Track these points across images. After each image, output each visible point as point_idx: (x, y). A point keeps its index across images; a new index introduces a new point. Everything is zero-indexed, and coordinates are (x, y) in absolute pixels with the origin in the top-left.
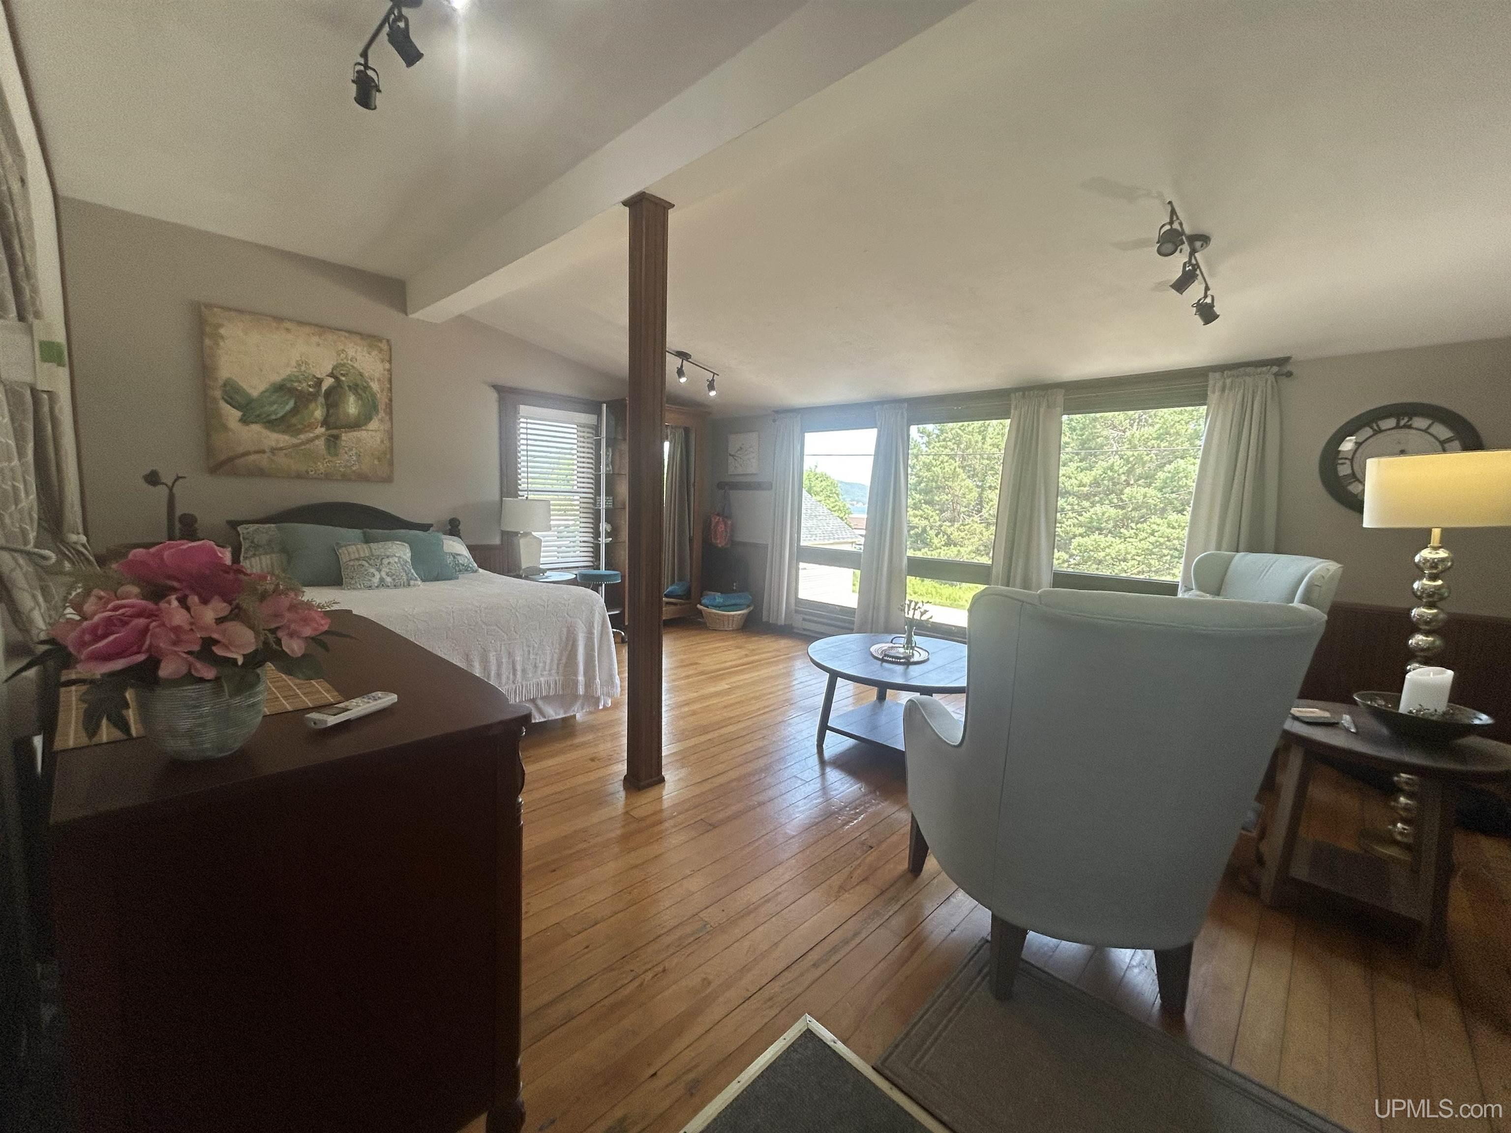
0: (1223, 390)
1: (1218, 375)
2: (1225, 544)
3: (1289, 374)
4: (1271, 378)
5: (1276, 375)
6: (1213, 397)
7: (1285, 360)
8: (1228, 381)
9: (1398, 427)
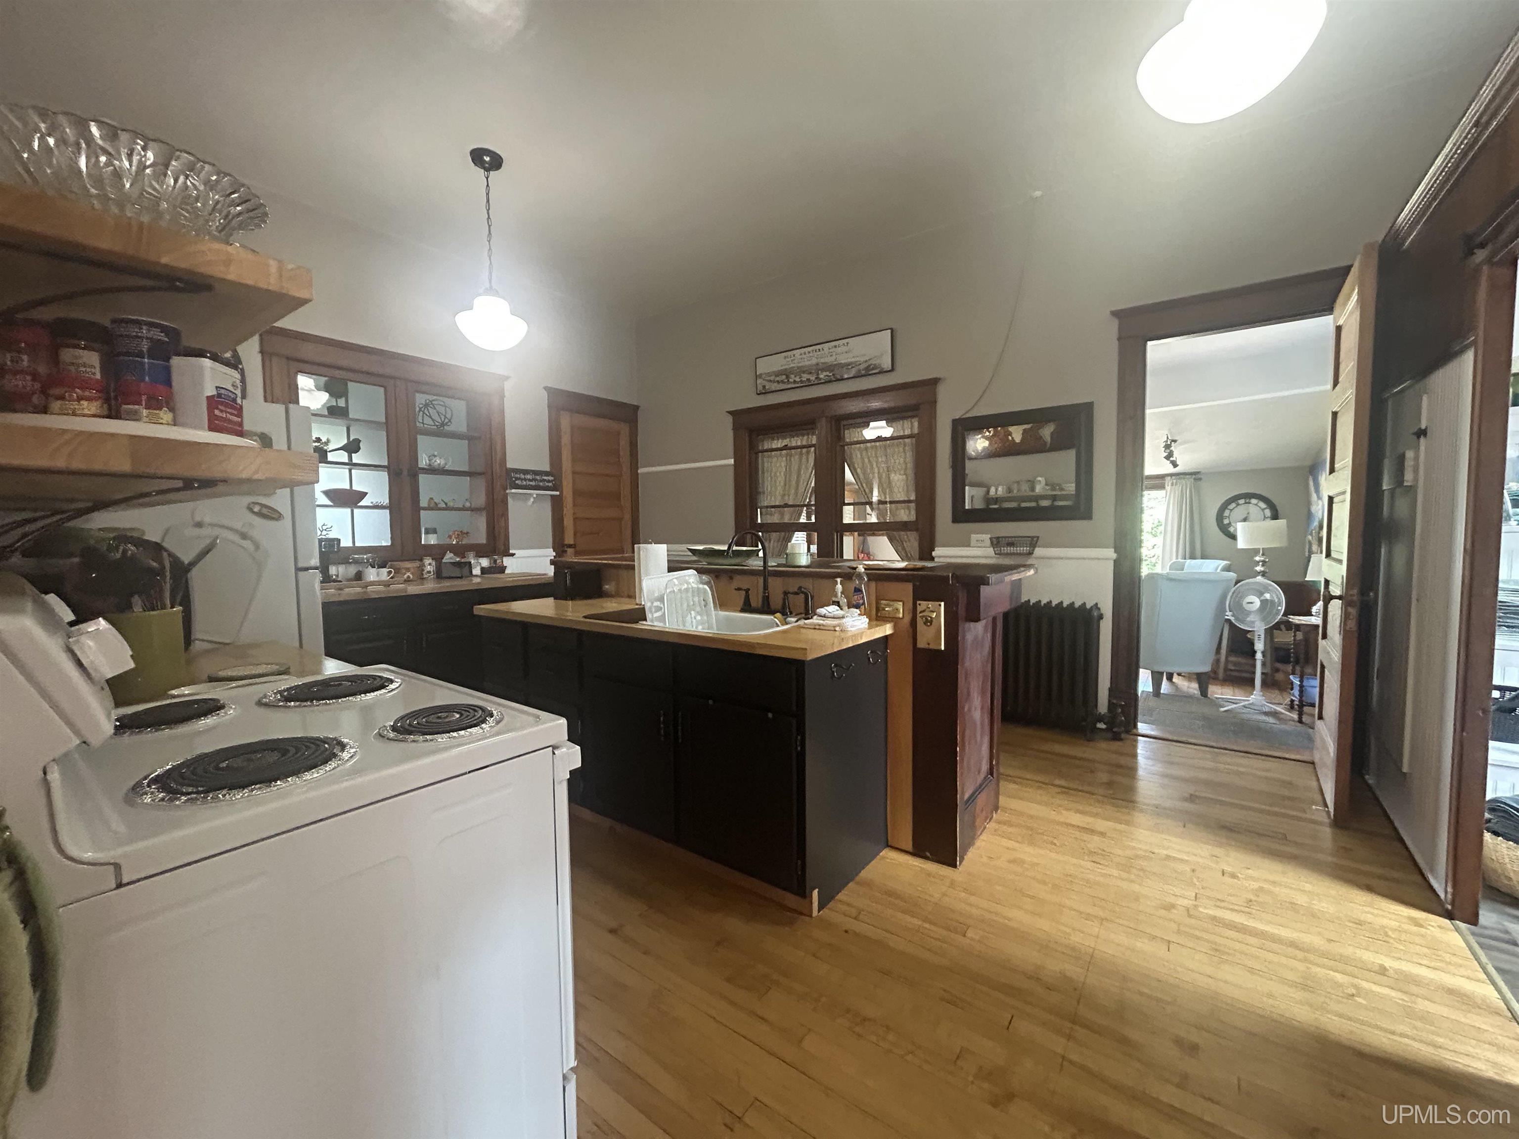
0: (1172, 484)
1: (1169, 478)
2: (1180, 557)
3: (1200, 479)
4: (1192, 480)
5: (1195, 479)
6: (1168, 488)
7: (1198, 473)
8: (1175, 481)
9: (1246, 503)
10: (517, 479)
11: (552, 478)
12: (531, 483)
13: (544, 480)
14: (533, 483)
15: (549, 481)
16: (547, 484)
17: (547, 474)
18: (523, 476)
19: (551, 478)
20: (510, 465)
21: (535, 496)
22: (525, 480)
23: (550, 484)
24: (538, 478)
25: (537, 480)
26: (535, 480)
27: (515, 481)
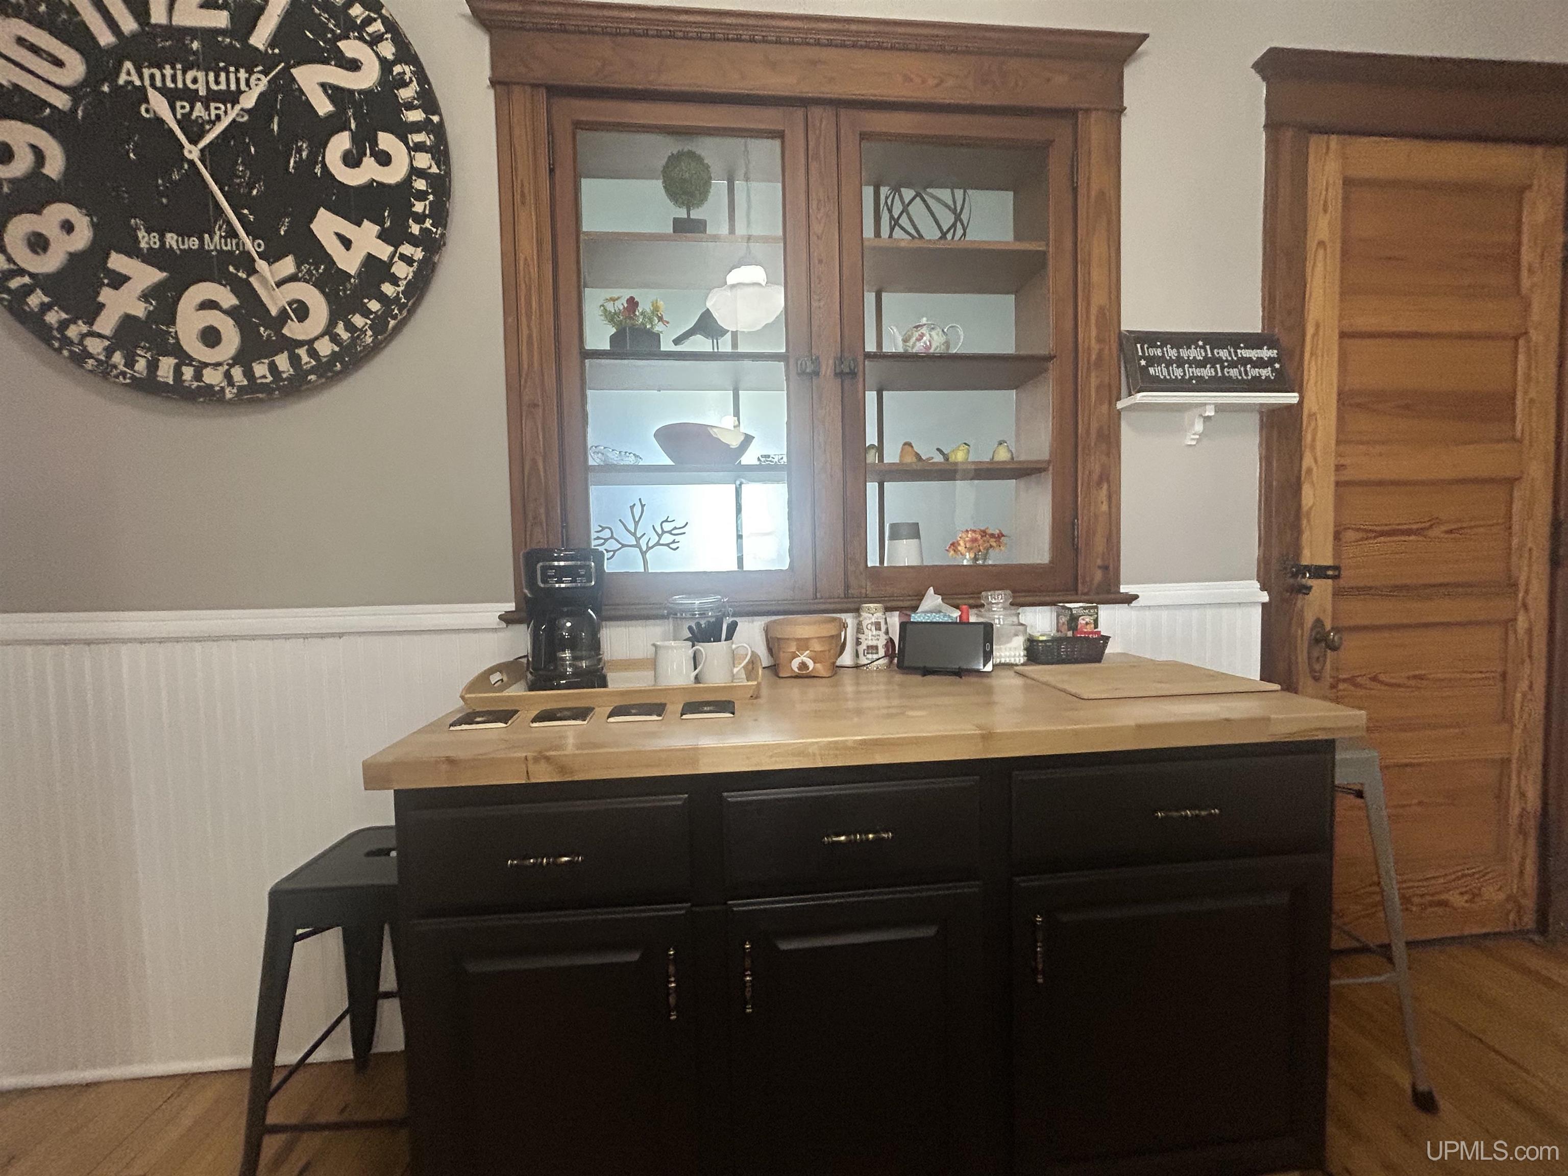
10: (1152, 361)
11: (1273, 353)
12: (1198, 372)
13: (1245, 361)
14: (1207, 372)
15: (1260, 363)
16: (1255, 372)
17: (1253, 341)
18: (1172, 353)
19: (1266, 353)
20: (1130, 322)
21: (1210, 412)
22: (1180, 362)
23: (1265, 373)
24: (1223, 354)
25: (1220, 360)
26: (1214, 361)
27: (1145, 368)
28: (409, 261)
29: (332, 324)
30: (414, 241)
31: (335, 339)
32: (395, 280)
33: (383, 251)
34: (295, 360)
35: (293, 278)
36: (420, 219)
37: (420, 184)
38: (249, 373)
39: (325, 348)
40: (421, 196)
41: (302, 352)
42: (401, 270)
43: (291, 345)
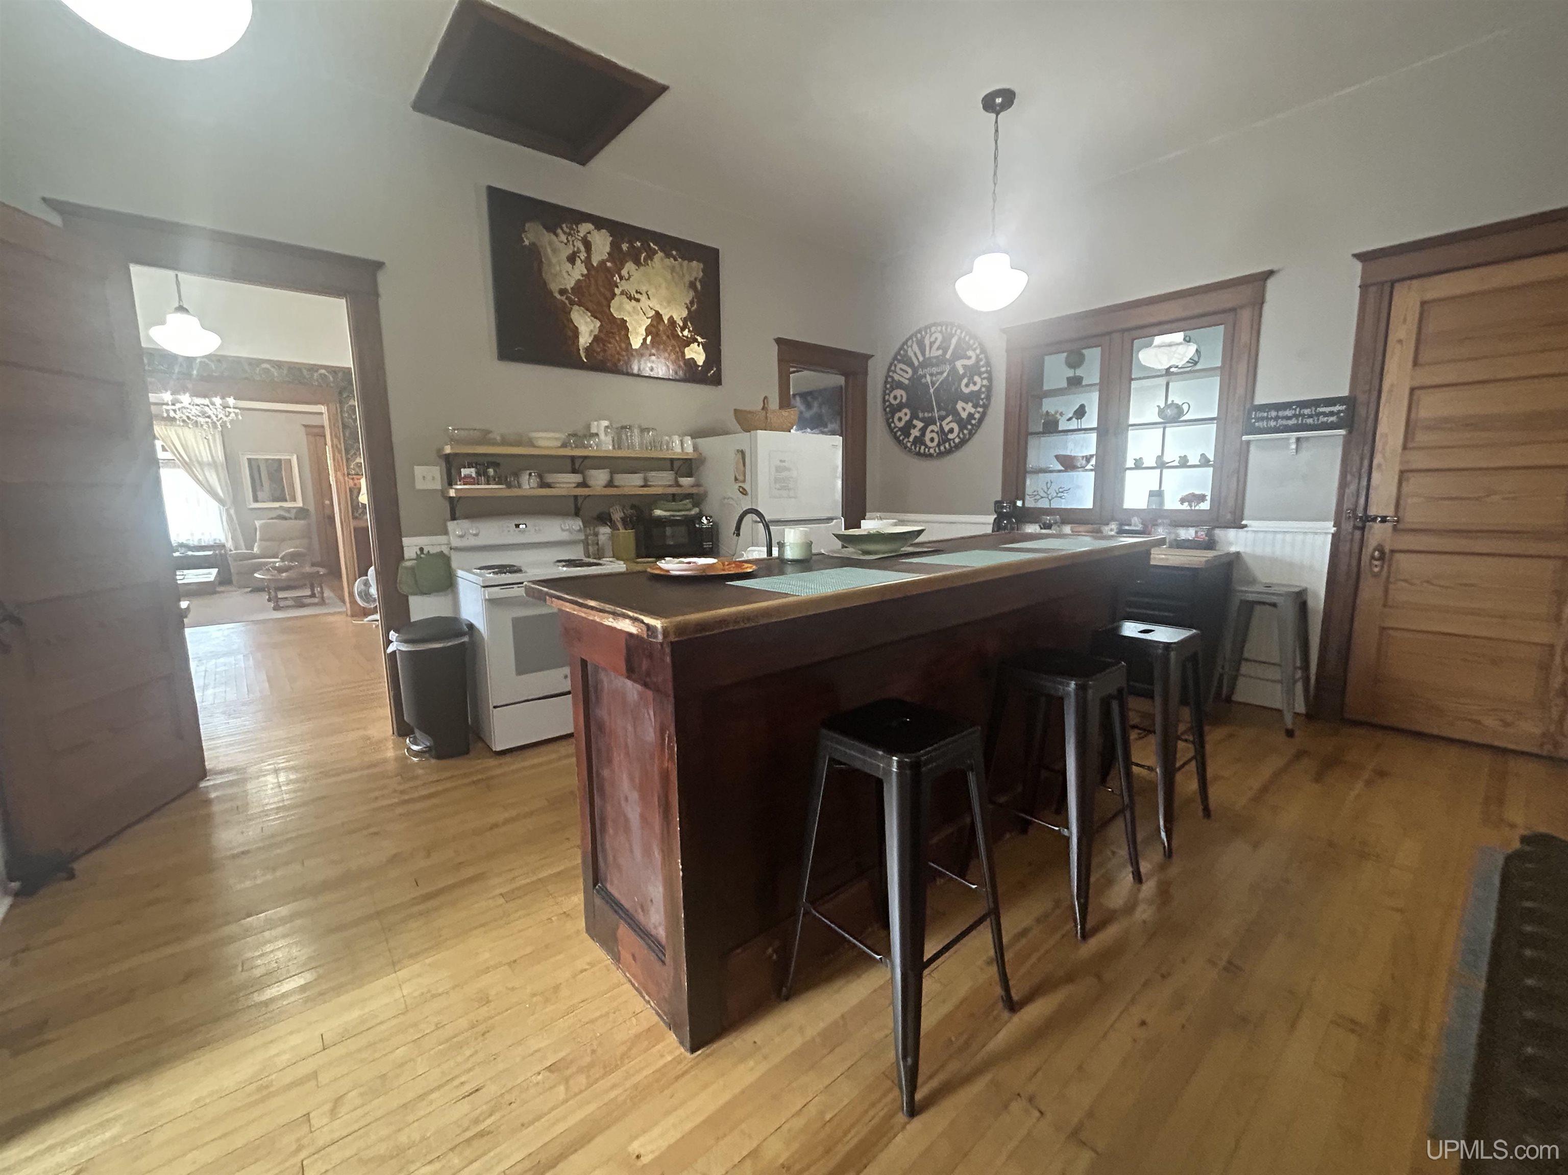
11: (1344, 408)
12: (1288, 422)
13: (1319, 415)
15: (1330, 414)
16: (1325, 420)
17: (1333, 402)
18: (1273, 414)
20: (1262, 400)
22: (1276, 418)
24: (1306, 411)
25: (1301, 415)
26: (1297, 416)
28: (979, 412)
29: (959, 433)
30: (981, 407)
31: (959, 438)
32: (975, 419)
33: (973, 410)
34: (950, 444)
35: (951, 422)
36: (982, 399)
37: (983, 389)
38: (939, 449)
39: (957, 440)
40: (984, 393)
41: (952, 442)
42: (977, 416)
43: (949, 440)
